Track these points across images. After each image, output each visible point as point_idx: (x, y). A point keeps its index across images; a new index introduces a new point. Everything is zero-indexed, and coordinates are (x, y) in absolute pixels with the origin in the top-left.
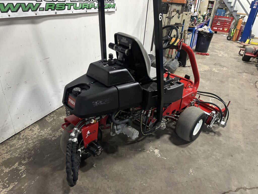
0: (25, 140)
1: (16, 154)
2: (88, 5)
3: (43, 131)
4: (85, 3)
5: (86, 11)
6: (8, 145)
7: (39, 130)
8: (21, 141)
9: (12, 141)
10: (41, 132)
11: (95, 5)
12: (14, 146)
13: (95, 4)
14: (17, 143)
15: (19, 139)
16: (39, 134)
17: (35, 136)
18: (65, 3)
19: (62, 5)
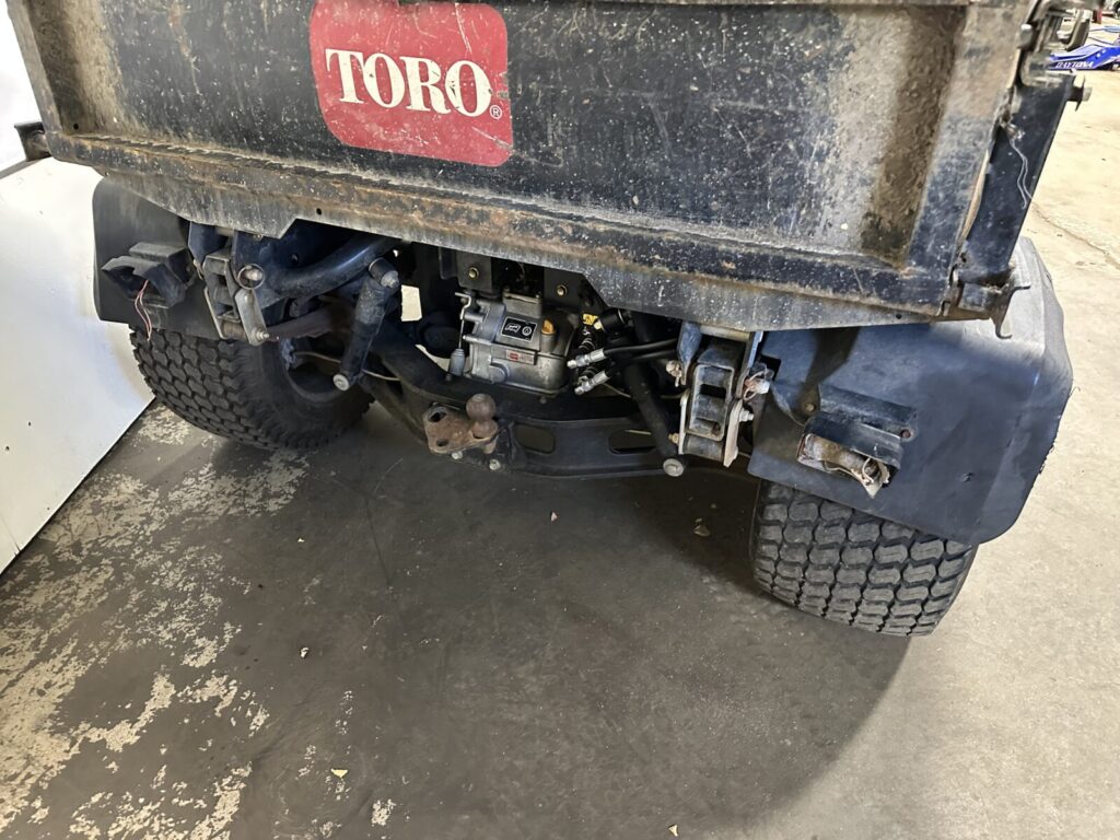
0: (104, 561)
1: (114, 640)
3: (177, 493)
6: (18, 621)
7: (155, 495)
8: (81, 574)
9: (25, 592)
10: (173, 496)
12: (60, 613)
14: (70, 591)
15: (62, 569)
16: (169, 510)
17: (154, 527)
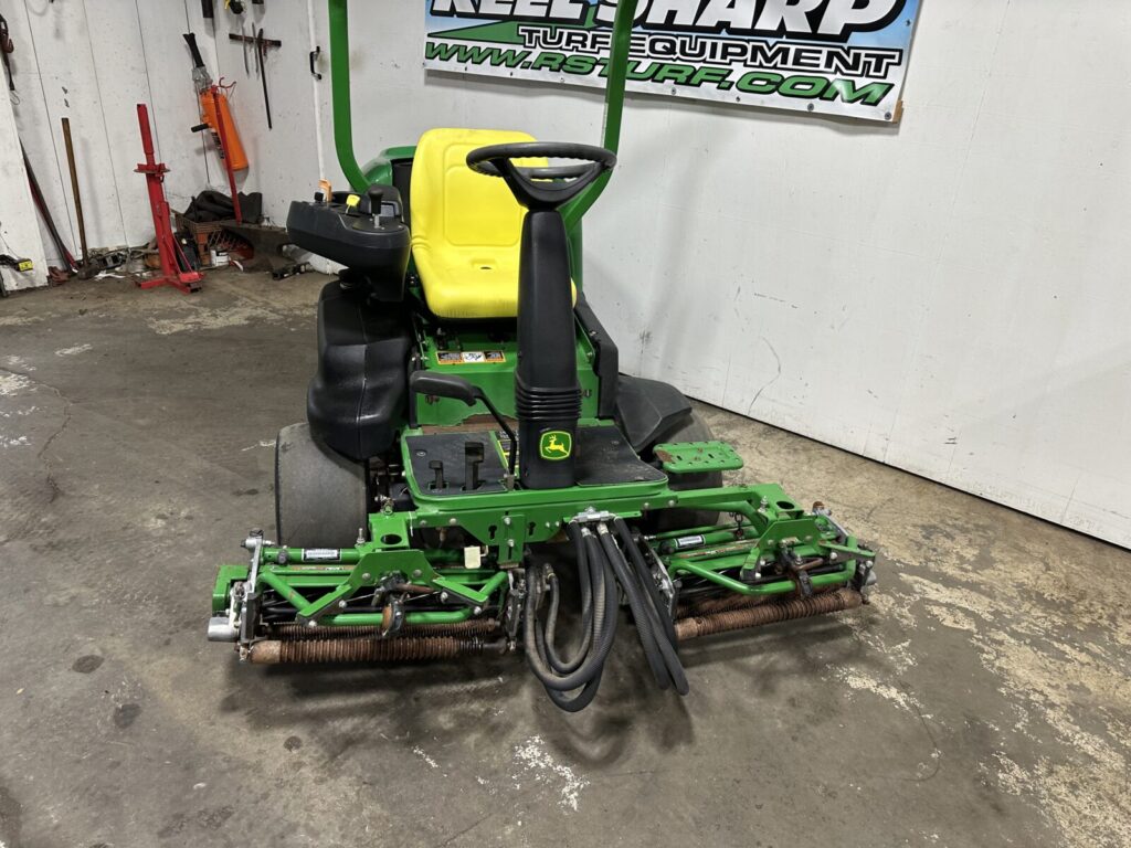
2: (690, 71)
4: (678, 62)
5: (674, 91)
11: (728, 75)
13: (731, 71)
18: (598, 57)
19: (585, 62)
